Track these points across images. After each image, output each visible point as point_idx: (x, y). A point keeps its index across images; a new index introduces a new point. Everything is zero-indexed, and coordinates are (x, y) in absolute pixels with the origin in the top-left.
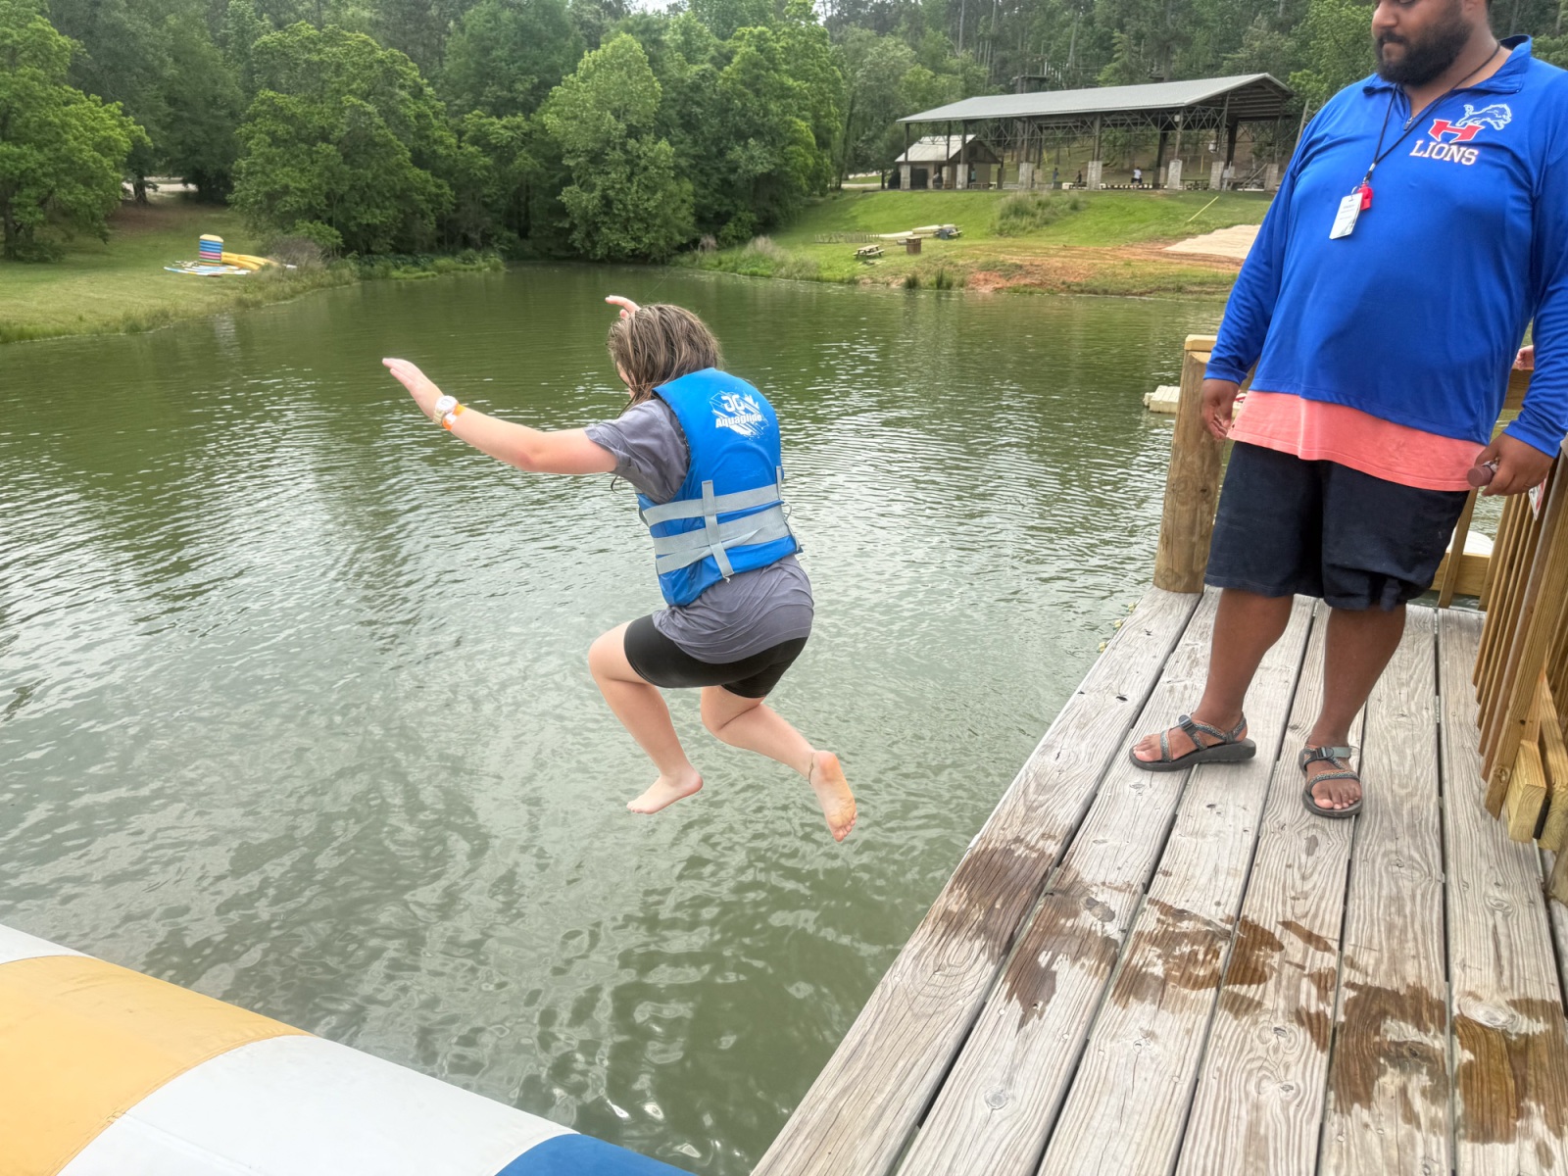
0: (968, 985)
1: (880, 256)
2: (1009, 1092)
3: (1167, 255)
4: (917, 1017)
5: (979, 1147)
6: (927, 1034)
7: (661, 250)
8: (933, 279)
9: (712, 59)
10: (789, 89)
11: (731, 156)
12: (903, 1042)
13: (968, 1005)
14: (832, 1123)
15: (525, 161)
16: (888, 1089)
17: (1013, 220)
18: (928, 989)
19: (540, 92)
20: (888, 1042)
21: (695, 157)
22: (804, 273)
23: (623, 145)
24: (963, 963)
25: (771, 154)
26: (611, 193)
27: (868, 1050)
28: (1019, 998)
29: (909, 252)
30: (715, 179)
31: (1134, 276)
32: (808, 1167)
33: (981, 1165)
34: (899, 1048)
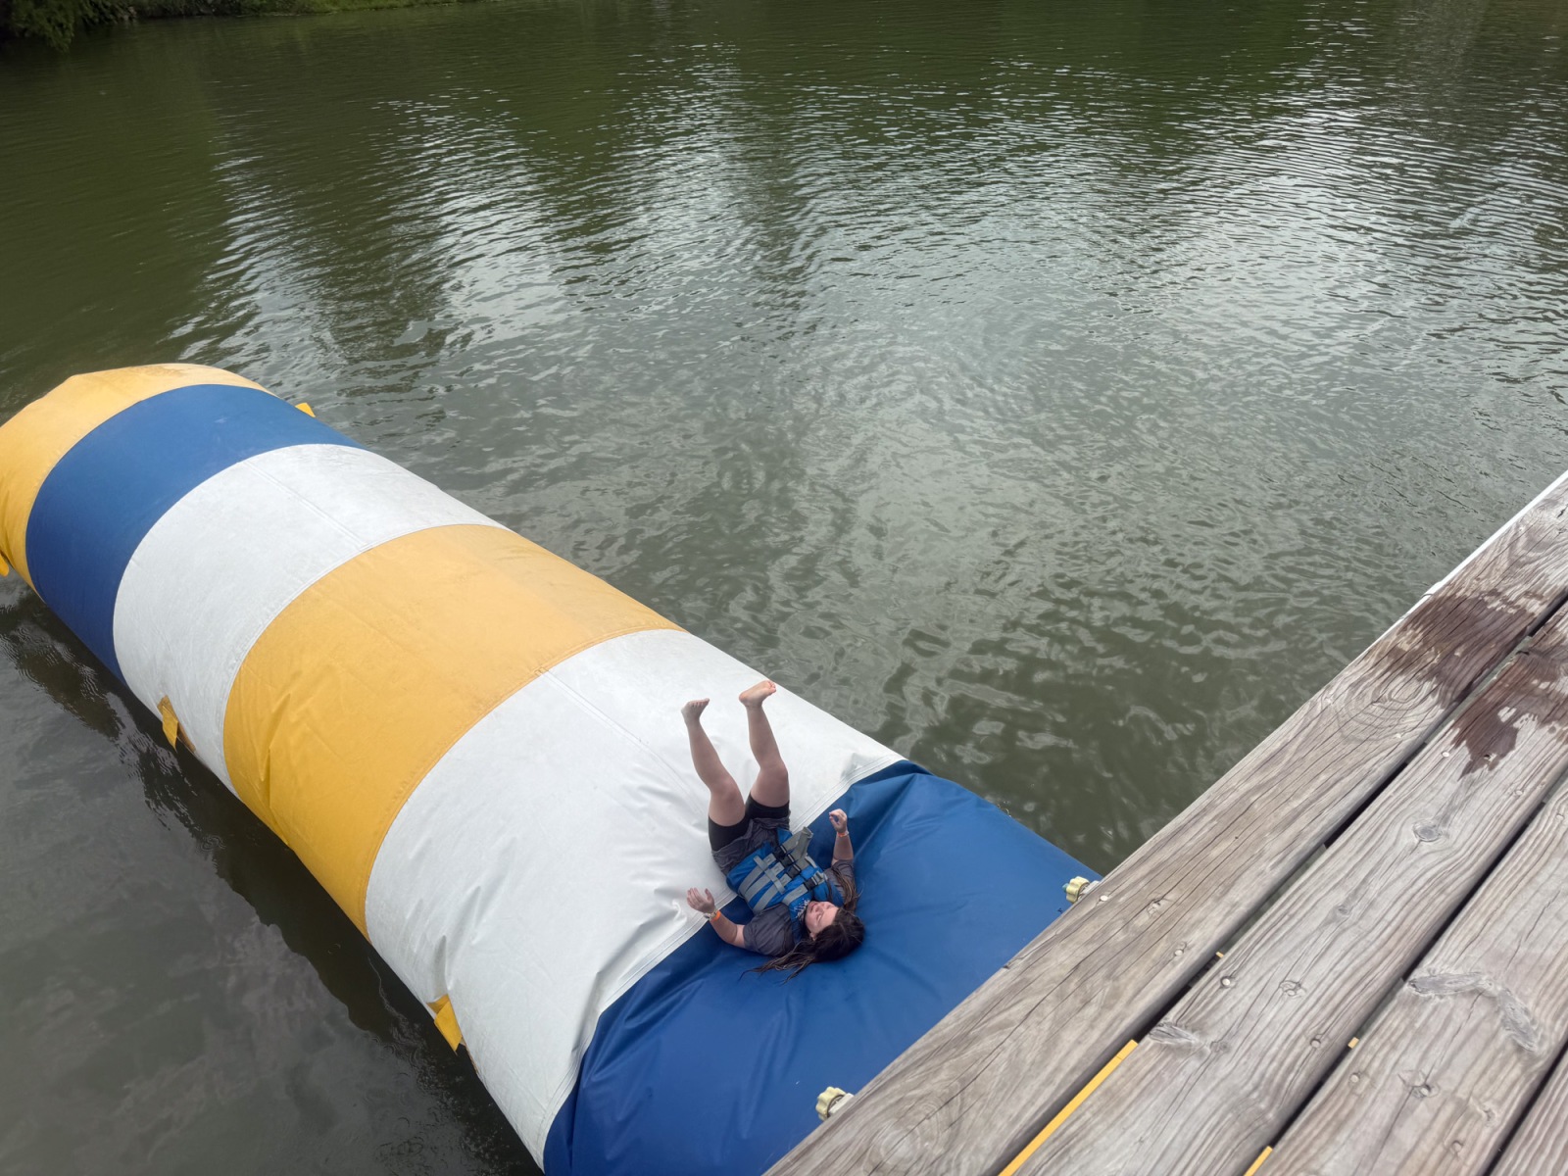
0: (1411, 720)
2: (1444, 829)
4: (1346, 739)
5: (1400, 870)
6: (1356, 757)
12: (1329, 758)
13: (1407, 740)
14: (1239, 817)
16: (1305, 796)
18: (1362, 717)
20: (1311, 755)
24: (1406, 701)
27: (1287, 757)
28: (1469, 745)
32: (1211, 843)
33: (1400, 885)
34: (1323, 763)
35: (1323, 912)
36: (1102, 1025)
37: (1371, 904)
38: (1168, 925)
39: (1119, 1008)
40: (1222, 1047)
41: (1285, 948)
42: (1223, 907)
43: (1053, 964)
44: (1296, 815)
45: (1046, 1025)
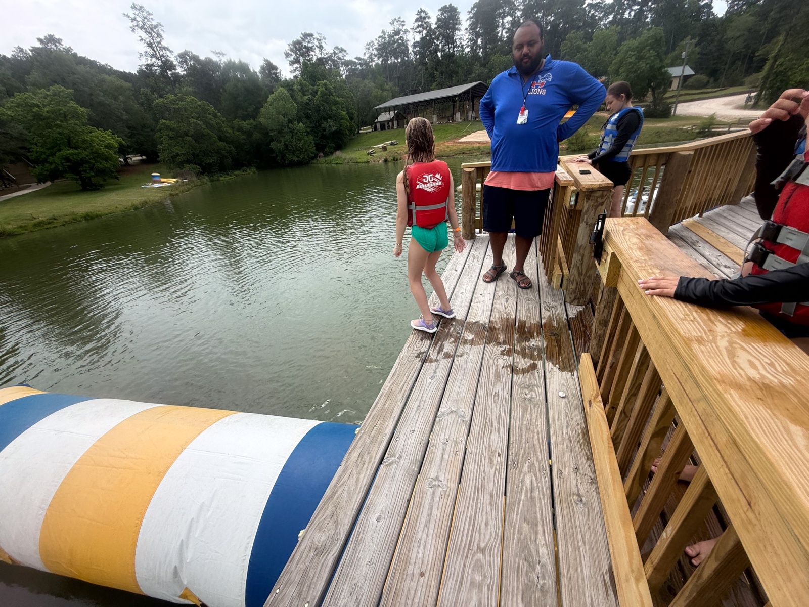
1: (375, 153)
2: (436, 375)
3: (459, 143)
4: (410, 362)
5: (429, 390)
6: (413, 365)
7: (306, 159)
8: (392, 158)
9: (311, 94)
10: (337, 101)
11: (323, 126)
12: (407, 368)
14: (391, 392)
15: (256, 136)
16: (404, 380)
18: (412, 355)
19: (257, 110)
20: (403, 369)
21: (312, 128)
22: (352, 161)
23: (288, 126)
24: (420, 346)
25: (336, 124)
26: (287, 143)
27: (398, 372)
29: (383, 151)
30: (320, 134)
31: (450, 151)
32: (385, 404)
33: (430, 393)
34: (406, 370)
35: (415, 409)
36: (369, 468)
37: (425, 401)
38: (379, 431)
39: (373, 461)
40: (401, 457)
41: (408, 423)
42: (392, 420)
43: (352, 458)
44: (403, 386)
45: (355, 476)
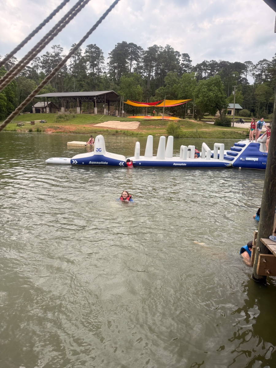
1: (24, 125)
3: (94, 126)
8: (36, 130)
17: (59, 119)
29: (31, 125)
31: (86, 130)
